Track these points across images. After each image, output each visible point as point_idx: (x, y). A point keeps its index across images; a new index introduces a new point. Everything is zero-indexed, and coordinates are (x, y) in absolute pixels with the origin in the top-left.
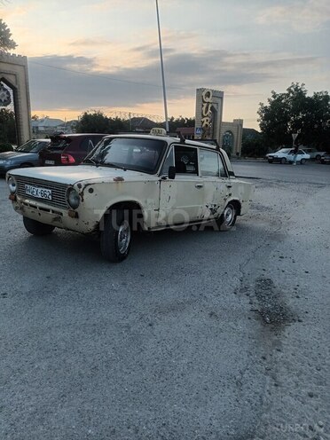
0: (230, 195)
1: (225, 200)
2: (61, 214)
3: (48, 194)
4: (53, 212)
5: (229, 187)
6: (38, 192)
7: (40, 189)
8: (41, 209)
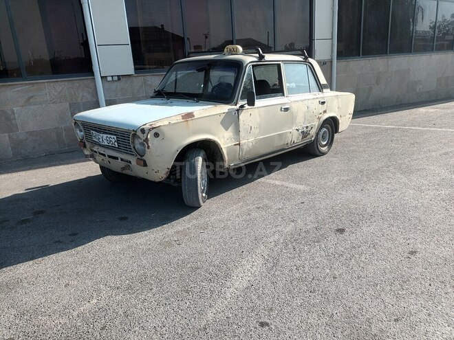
0: (325, 112)
1: (319, 118)
2: (130, 162)
3: (113, 141)
4: (122, 160)
5: (323, 103)
6: (104, 138)
7: (105, 136)
8: (110, 157)
